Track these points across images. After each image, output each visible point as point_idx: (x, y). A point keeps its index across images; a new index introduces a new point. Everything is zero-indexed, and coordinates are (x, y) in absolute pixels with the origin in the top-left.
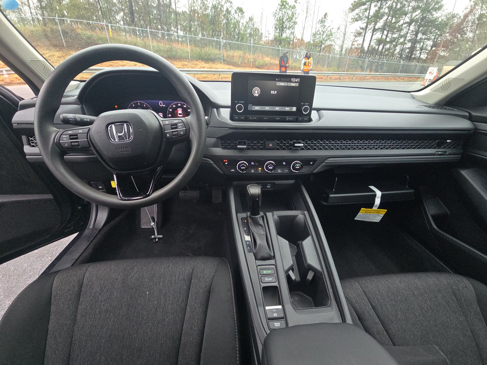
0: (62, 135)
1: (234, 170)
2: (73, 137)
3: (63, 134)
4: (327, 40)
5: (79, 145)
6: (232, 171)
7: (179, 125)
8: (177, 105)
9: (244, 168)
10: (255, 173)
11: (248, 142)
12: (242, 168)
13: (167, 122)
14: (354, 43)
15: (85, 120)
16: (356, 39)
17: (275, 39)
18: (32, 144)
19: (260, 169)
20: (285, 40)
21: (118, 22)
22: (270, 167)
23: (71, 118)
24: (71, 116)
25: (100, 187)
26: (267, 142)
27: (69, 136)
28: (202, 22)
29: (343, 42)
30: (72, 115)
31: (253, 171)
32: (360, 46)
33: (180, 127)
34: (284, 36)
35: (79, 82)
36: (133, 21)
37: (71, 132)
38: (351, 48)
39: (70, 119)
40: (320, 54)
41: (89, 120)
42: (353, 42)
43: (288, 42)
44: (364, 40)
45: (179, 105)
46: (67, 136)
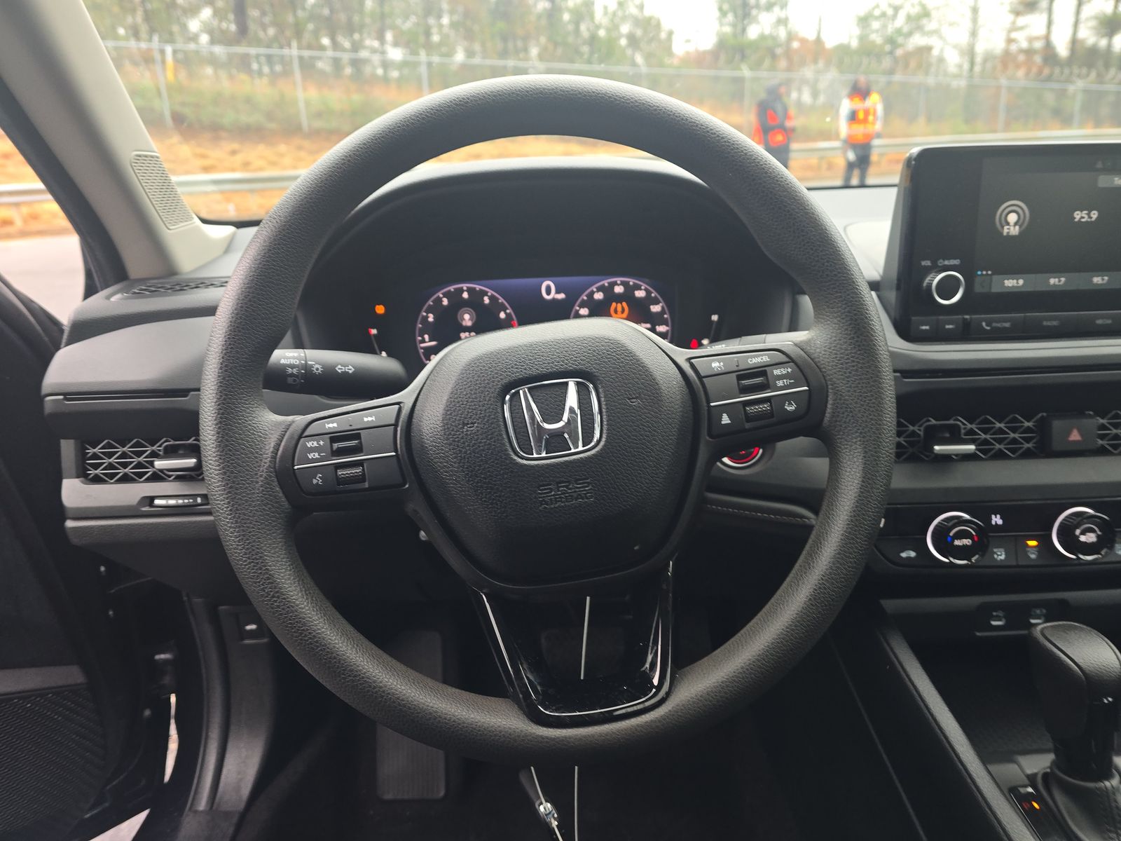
0: (302, 440)
1: (913, 554)
2: (346, 442)
3: (306, 433)
4: (910, 34)
5: (362, 478)
6: (904, 555)
7: (777, 372)
8: (608, 291)
9: (967, 542)
10: (1014, 563)
11: (969, 426)
12: (957, 543)
13: (715, 365)
14: (1014, 35)
15: (339, 369)
16: (1021, 21)
17: (722, 44)
18: (92, 472)
19: (1033, 543)
20: (755, 45)
21: (195, 38)
22: (1083, 533)
23: (292, 366)
24: (294, 358)
25: (249, 627)
26: (1057, 424)
27: (328, 441)
28: (467, 14)
29: (974, 34)
30: (296, 355)
31: (1000, 555)
32: (1038, 45)
33: (780, 383)
34: (753, 32)
35: (231, 229)
36: (243, 30)
37: (335, 425)
38: (1007, 53)
39: (290, 370)
40: (889, 83)
41: (351, 370)
42: (1010, 31)
43: (768, 51)
44: (1050, 23)
45: (619, 289)
46: (322, 443)
